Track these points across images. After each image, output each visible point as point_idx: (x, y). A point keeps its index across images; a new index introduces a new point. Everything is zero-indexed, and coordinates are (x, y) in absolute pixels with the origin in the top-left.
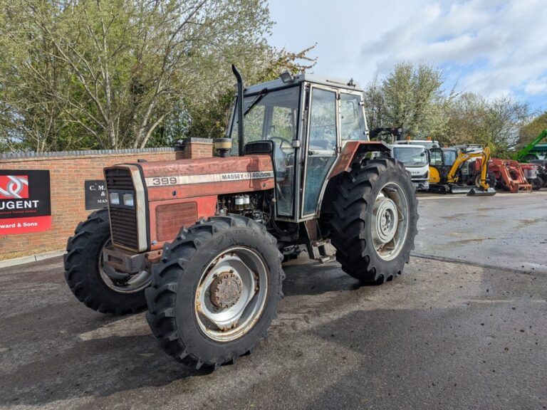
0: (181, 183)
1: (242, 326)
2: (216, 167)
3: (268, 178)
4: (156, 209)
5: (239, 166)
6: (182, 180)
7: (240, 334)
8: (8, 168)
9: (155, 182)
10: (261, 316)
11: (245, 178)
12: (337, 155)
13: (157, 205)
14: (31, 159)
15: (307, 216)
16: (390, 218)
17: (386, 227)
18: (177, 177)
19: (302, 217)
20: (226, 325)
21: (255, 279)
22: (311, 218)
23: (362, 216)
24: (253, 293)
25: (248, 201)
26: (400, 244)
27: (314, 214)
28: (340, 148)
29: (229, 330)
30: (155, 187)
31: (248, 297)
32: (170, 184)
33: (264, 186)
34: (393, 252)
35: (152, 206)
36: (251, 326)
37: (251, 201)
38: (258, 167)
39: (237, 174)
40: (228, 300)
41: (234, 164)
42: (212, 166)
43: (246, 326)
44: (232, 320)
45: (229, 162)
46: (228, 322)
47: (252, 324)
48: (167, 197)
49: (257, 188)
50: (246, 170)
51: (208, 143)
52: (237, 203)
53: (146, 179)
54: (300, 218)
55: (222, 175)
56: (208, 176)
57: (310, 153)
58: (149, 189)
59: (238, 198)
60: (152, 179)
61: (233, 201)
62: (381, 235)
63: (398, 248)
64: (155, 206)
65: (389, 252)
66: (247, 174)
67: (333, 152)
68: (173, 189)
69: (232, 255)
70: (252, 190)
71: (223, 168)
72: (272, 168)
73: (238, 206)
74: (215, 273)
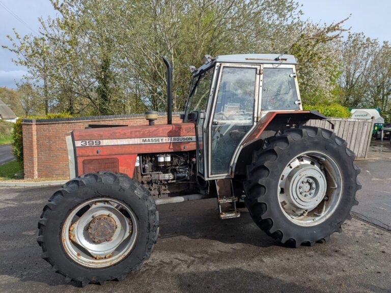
0: (104, 144)
1: (113, 258)
2: (137, 133)
3: (189, 142)
4: (83, 162)
5: (160, 132)
6: (105, 142)
7: (108, 265)
8: (105, 124)
9: (83, 143)
10: (129, 254)
11: (164, 141)
12: (253, 124)
13: (84, 159)
14: (118, 119)
15: (214, 176)
16: (314, 186)
17: (308, 194)
18: (101, 141)
19: (210, 176)
20: (99, 255)
21: (129, 224)
22: (224, 178)
23: (261, 181)
24: (127, 234)
25: (169, 159)
26: (329, 212)
27: (226, 174)
28: (257, 118)
29: (100, 259)
30: (82, 147)
31: (123, 237)
32: (94, 145)
33: (184, 148)
34: (317, 219)
35: (80, 160)
36: (119, 260)
37: (172, 159)
38: (180, 133)
39: (157, 138)
40: (101, 236)
41: (155, 130)
42: (133, 133)
43: (116, 259)
44: (106, 252)
45: (151, 129)
46: (103, 253)
47: (121, 258)
48: (91, 154)
49: (177, 149)
50: (166, 135)
51: (236, 107)
52: (159, 161)
53: (76, 142)
54: (208, 177)
55: (142, 139)
56: (129, 139)
57: (214, 123)
58: (77, 148)
59: (159, 156)
60: (81, 141)
61: (157, 158)
62: (298, 200)
63: (325, 216)
64: (82, 160)
65: (313, 218)
66: (167, 138)
67: (250, 121)
68: (97, 149)
69: (105, 204)
70: (172, 151)
71: (144, 134)
72: (195, 134)
73: (160, 162)
74: (94, 214)
